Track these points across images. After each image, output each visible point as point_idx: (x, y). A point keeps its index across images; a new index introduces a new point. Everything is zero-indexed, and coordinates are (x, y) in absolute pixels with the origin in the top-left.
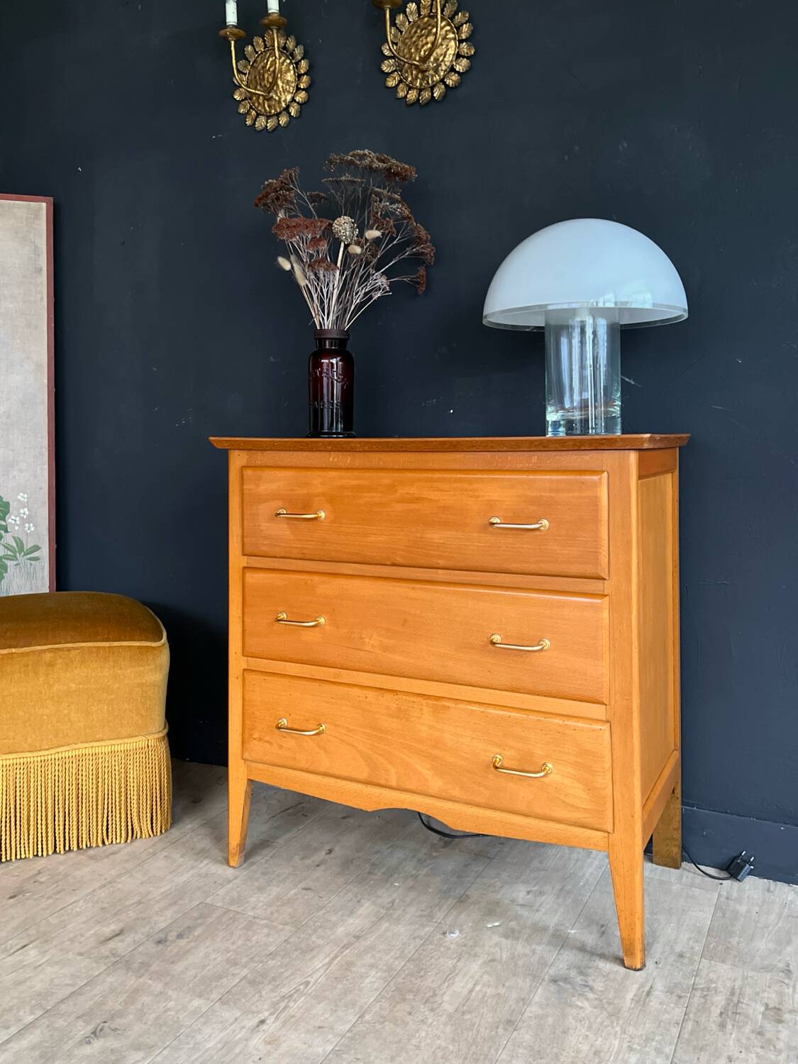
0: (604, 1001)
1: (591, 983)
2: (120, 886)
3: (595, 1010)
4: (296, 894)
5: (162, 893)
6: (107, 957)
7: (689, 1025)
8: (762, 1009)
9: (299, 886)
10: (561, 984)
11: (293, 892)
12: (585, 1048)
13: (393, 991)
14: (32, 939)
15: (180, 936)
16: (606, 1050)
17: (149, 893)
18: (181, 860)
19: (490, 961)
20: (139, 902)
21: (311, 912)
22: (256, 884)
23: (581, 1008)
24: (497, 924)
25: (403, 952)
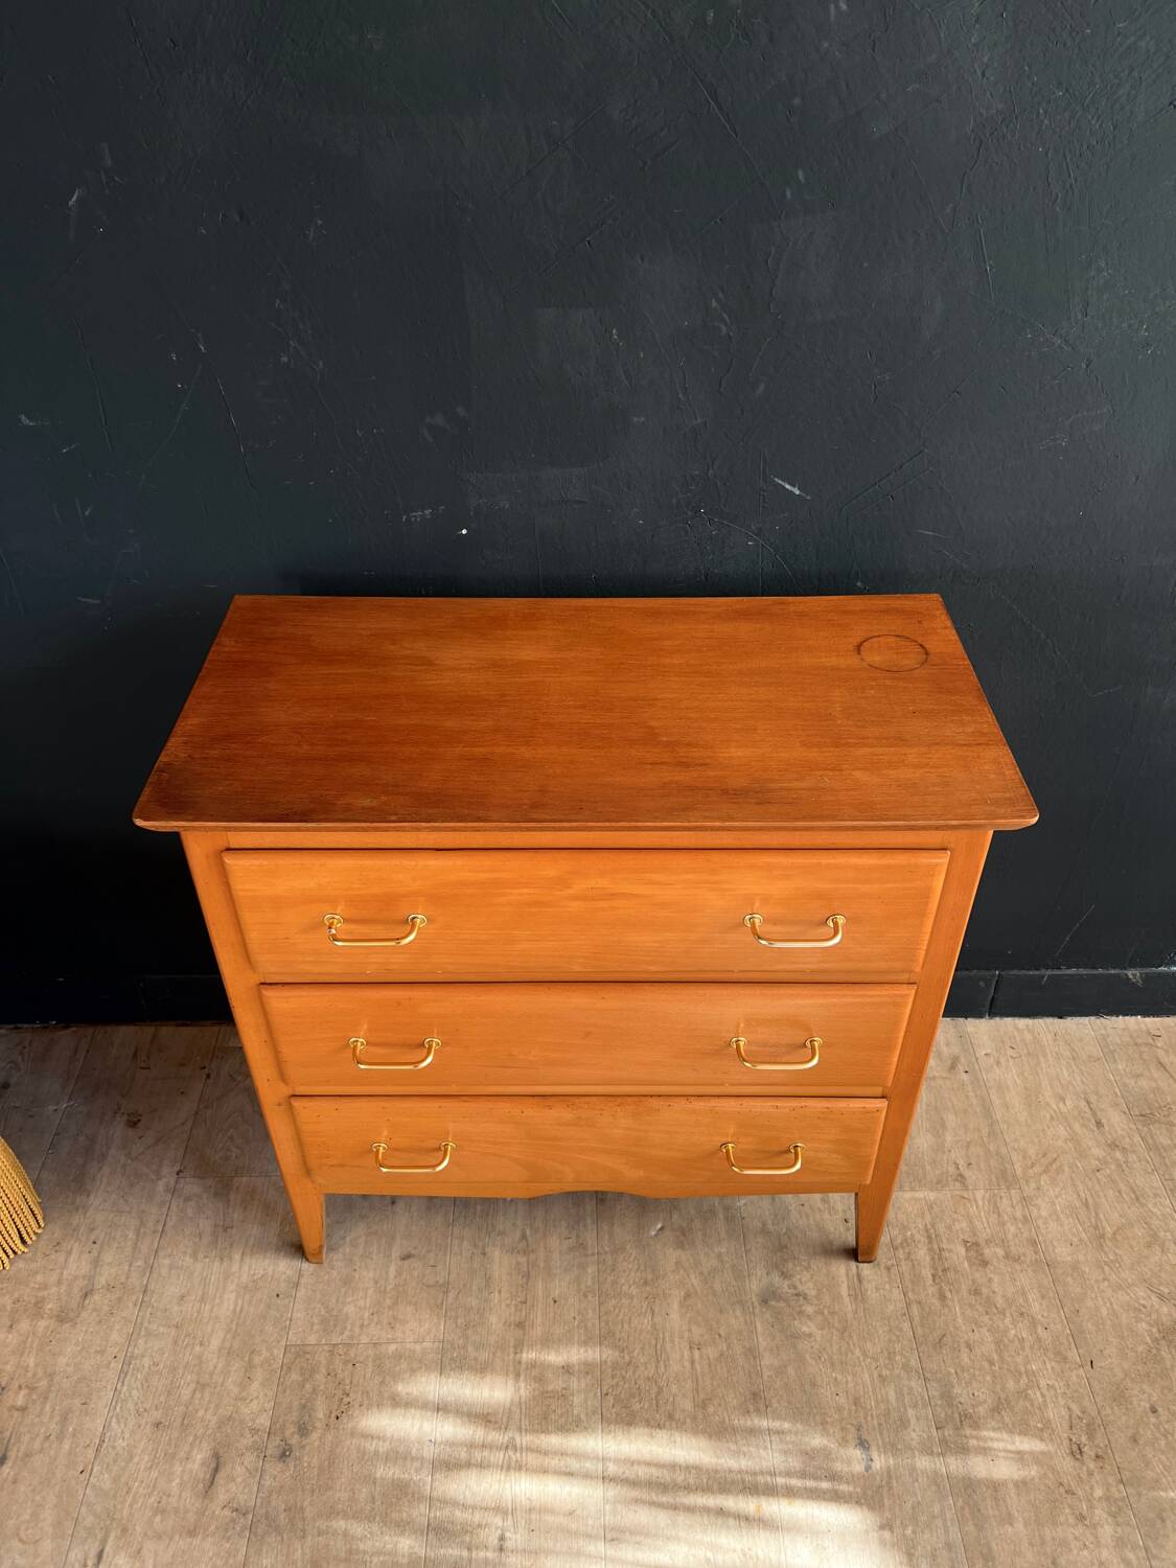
0: (826, 1312)
1: (800, 1288)
2: (147, 1362)
3: (824, 1332)
4: (399, 1274)
5: (220, 1349)
6: (233, 1521)
7: (915, 1309)
8: (963, 1251)
9: (393, 1256)
10: (773, 1303)
11: (392, 1269)
12: (842, 1400)
13: (613, 1406)
14: (100, 1536)
15: (303, 1430)
16: (862, 1393)
17: (200, 1357)
18: (199, 1266)
19: (685, 1298)
20: (201, 1386)
21: (439, 1302)
22: (335, 1273)
23: (810, 1335)
24: (659, 1226)
25: (586, 1327)
